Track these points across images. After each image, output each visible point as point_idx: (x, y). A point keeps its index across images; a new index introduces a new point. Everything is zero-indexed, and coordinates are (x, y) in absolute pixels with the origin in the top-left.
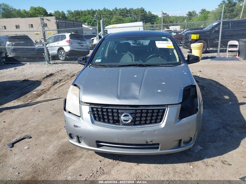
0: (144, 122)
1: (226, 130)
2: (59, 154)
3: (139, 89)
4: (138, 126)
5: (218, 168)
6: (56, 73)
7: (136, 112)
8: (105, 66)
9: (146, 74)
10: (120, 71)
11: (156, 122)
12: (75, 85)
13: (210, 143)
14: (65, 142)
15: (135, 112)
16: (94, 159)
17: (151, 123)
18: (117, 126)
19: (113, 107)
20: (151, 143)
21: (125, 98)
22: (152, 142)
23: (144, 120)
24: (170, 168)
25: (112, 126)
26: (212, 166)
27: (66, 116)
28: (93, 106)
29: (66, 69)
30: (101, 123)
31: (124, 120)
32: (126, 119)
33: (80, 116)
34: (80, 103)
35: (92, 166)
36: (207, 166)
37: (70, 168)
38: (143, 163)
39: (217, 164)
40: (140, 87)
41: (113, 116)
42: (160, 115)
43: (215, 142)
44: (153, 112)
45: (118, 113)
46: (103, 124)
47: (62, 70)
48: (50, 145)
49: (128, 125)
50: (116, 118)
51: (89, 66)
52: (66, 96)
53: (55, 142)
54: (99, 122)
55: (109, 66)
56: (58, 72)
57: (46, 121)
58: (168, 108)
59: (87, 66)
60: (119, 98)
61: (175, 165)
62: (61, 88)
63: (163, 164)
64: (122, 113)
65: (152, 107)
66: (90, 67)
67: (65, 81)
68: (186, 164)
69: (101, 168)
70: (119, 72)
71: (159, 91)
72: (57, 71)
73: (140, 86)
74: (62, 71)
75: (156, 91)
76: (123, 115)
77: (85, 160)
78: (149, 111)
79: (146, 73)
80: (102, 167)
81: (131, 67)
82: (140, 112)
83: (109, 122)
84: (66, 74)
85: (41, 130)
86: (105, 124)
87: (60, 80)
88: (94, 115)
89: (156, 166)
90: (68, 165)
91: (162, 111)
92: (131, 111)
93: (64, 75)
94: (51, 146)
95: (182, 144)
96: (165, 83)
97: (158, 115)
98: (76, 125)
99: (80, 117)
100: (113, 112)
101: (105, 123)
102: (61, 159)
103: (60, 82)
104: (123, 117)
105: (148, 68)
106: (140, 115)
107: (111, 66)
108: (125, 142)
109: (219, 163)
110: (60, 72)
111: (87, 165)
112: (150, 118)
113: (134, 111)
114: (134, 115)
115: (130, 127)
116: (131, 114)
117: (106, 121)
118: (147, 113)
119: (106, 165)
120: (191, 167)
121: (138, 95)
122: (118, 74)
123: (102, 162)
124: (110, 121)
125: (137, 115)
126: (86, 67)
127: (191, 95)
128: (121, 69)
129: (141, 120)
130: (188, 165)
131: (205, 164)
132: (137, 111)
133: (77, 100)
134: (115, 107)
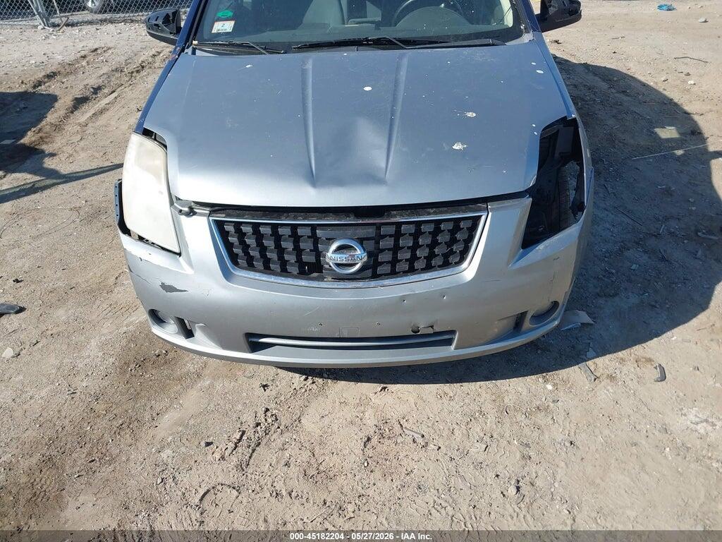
0: (406, 267)
1: (645, 252)
2: (123, 371)
3: (385, 145)
4: (387, 282)
5: (627, 383)
6: (77, 61)
7: (378, 231)
8: (248, 49)
9: (404, 78)
10: (309, 66)
11: (446, 264)
12: (147, 133)
13: (601, 301)
14: (140, 322)
15: (374, 235)
16: (241, 379)
17: (429, 268)
18: (315, 284)
19: (295, 218)
20: (430, 331)
21: (339, 181)
22: (432, 327)
23: (407, 260)
24: (484, 395)
25: (297, 284)
26: (611, 378)
27: (130, 253)
28: (221, 217)
29: (110, 45)
30: (258, 274)
31: (338, 265)
32: (344, 262)
33: (178, 251)
34: (172, 203)
35: (240, 407)
36: (595, 379)
37: (168, 419)
38: (398, 383)
39: (625, 369)
40: (387, 136)
41: (298, 251)
42: (460, 240)
43: (615, 295)
44: (437, 231)
45: (316, 240)
46: (264, 278)
47: (96, 50)
48: (88, 340)
49: (351, 278)
50: (308, 258)
51: (189, 51)
52: (124, 157)
53: (107, 328)
54: (247, 272)
55: (265, 49)
56: (84, 57)
57: (65, 248)
58: (490, 214)
59: (183, 50)
60: (314, 180)
61: (499, 382)
62: (102, 120)
63: (463, 384)
64: (330, 240)
65: (435, 213)
66: (194, 53)
67: (114, 92)
68: (533, 377)
69: (267, 410)
70: (304, 72)
71: (457, 147)
72: (79, 55)
73: (388, 126)
74: (99, 51)
75: (446, 148)
76: (334, 247)
77: (212, 386)
78: (422, 227)
79: (403, 74)
80: (272, 406)
81: (345, 51)
82: (394, 233)
83: (284, 272)
84: (113, 64)
85: (51, 285)
86: (273, 280)
87: (97, 90)
88: (229, 246)
89: (440, 392)
90: (158, 407)
91: (469, 224)
92: (362, 232)
93: (105, 69)
94: (93, 343)
95: (527, 324)
96: (474, 115)
97: (453, 241)
98: (168, 283)
99: (180, 254)
100: (296, 238)
101: (270, 274)
102: (132, 390)
103: (94, 96)
104: (333, 256)
105: (409, 54)
106: (392, 243)
107: (271, 49)
108: (346, 335)
109: (630, 367)
110: (90, 58)
111: (222, 403)
112: (427, 250)
113: (371, 232)
114: (371, 245)
115: (360, 284)
116: (361, 241)
117: (275, 267)
118: (417, 234)
119: (282, 398)
120: (549, 387)
121: (383, 165)
122: (304, 83)
123: (271, 387)
124: (289, 268)
125: (382, 244)
126: (179, 56)
127: (557, 155)
128: (311, 60)
129: (394, 261)
130: (540, 380)
131: (590, 374)
132: (383, 230)
133: (162, 193)
134: (304, 219)
